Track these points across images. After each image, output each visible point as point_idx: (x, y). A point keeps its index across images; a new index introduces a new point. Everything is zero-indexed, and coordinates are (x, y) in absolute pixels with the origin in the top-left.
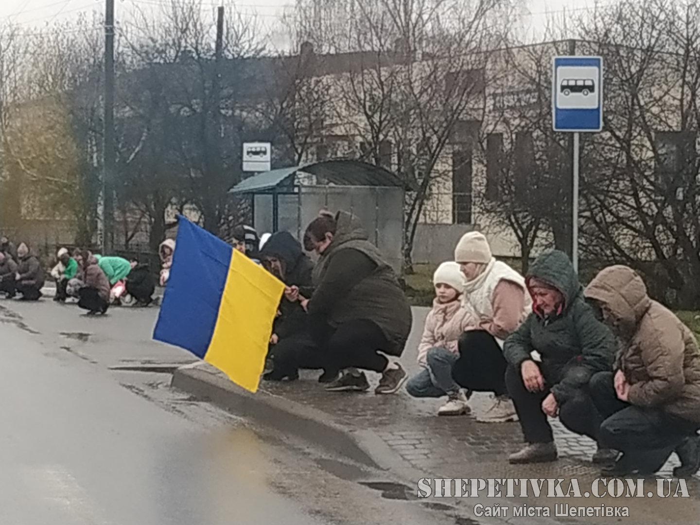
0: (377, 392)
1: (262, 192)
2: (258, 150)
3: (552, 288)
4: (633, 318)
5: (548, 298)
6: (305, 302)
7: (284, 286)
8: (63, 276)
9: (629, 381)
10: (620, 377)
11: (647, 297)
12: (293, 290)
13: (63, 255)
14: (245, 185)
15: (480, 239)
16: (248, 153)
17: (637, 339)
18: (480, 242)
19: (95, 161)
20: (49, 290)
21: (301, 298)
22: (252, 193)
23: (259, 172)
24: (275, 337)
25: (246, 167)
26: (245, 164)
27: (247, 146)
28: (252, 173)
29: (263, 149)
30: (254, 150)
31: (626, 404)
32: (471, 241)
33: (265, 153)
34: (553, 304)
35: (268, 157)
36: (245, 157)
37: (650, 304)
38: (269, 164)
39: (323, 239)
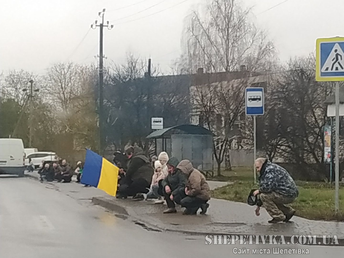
0: (146, 200)
1: (159, 137)
2: (158, 120)
3: (173, 166)
4: (188, 173)
5: (171, 169)
6: (125, 173)
7: (118, 169)
8: (79, 172)
9: (188, 190)
10: (186, 189)
11: (192, 168)
12: (121, 170)
13: (79, 164)
14: (153, 135)
15: (165, 154)
16: (154, 122)
17: (189, 178)
18: (165, 155)
19: (98, 124)
20: (74, 178)
21: (124, 172)
22: (155, 138)
23: (158, 130)
24: (119, 185)
25: (153, 127)
26: (152, 126)
27: (153, 119)
28: (155, 130)
29: (160, 120)
30: (156, 120)
31: (187, 196)
32: (162, 154)
33: (160, 122)
34: (173, 170)
35: (162, 123)
36: (153, 123)
37: (193, 170)
38: (162, 127)
39: (130, 154)
